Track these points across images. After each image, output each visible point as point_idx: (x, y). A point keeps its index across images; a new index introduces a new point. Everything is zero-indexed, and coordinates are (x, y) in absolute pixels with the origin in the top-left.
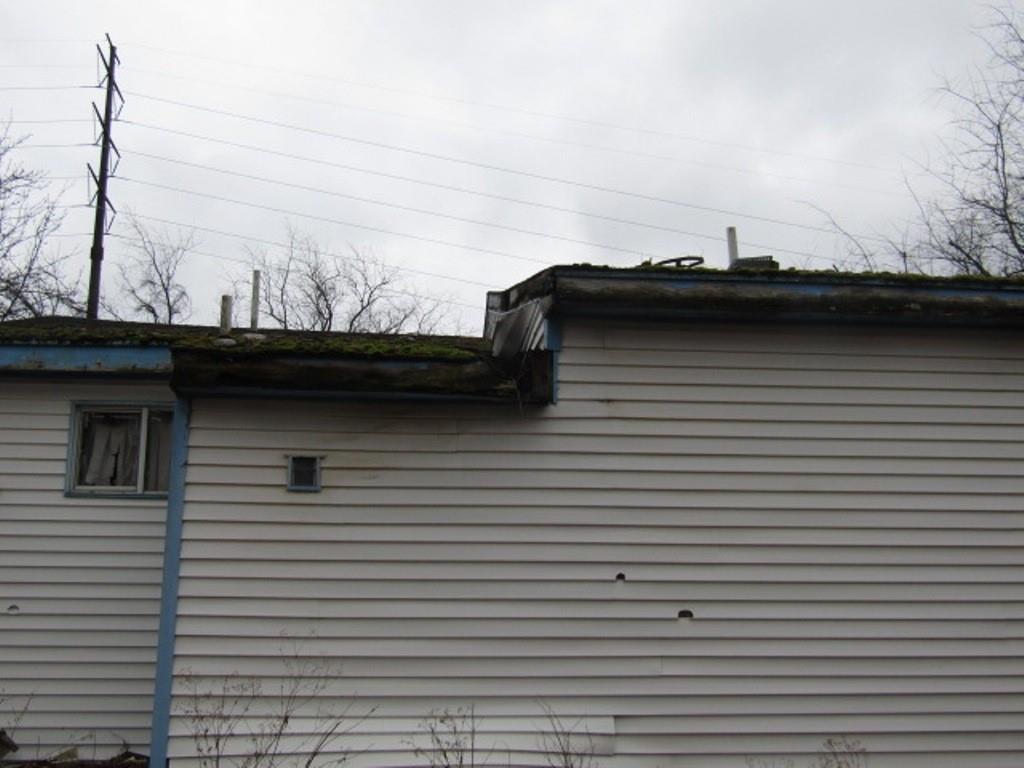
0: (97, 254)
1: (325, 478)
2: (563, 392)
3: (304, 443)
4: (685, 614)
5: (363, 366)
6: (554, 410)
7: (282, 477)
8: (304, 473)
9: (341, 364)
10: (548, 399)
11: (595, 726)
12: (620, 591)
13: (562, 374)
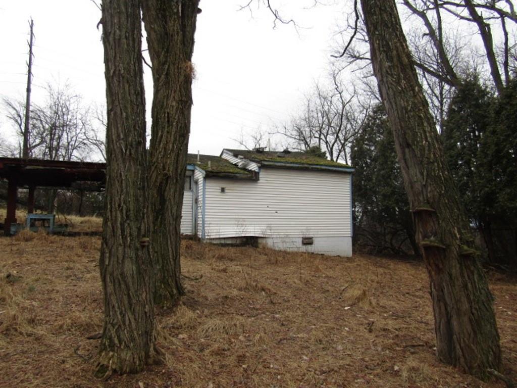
0: (29, 90)
1: (226, 191)
2: (260, 179)
3: (223, 185)
4: (276, 212)
5: (233, 174)
6: (259, 182)
7: (220, 191)
8: (223, 190)
9: (230, 174)
10: (258, 180)
11: (263, 228)
12: (268, 209)
13: (260, 176)
